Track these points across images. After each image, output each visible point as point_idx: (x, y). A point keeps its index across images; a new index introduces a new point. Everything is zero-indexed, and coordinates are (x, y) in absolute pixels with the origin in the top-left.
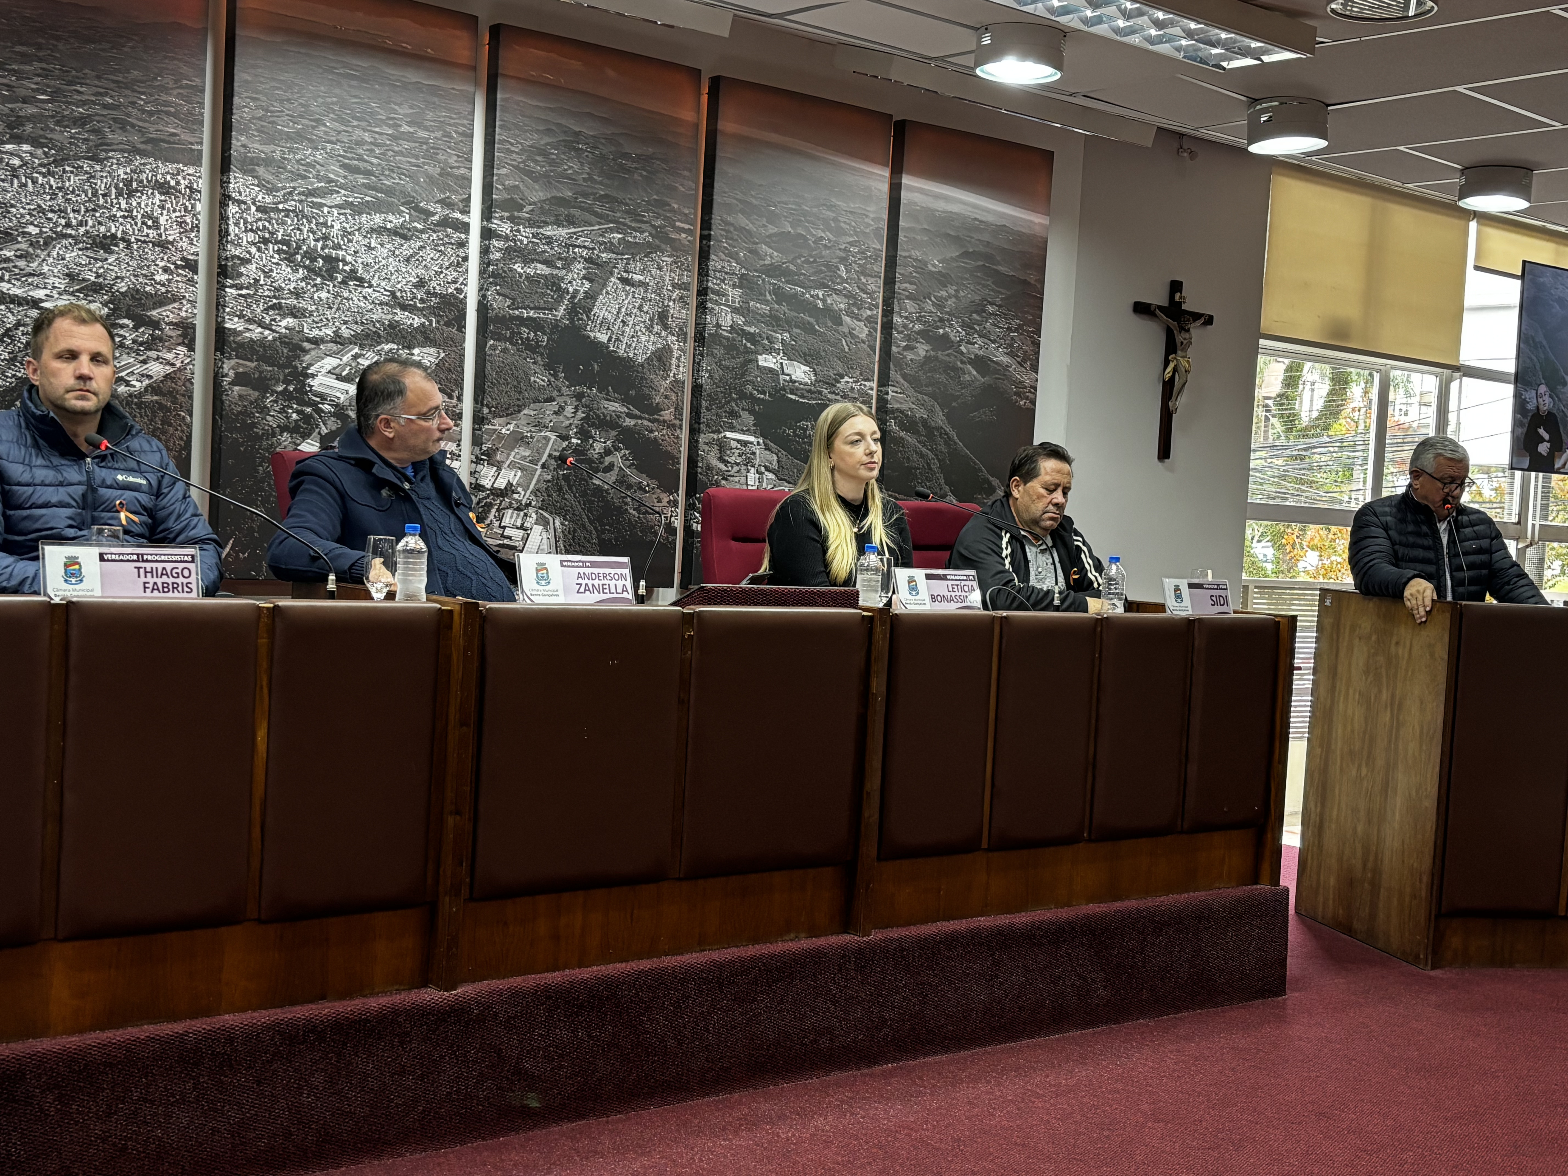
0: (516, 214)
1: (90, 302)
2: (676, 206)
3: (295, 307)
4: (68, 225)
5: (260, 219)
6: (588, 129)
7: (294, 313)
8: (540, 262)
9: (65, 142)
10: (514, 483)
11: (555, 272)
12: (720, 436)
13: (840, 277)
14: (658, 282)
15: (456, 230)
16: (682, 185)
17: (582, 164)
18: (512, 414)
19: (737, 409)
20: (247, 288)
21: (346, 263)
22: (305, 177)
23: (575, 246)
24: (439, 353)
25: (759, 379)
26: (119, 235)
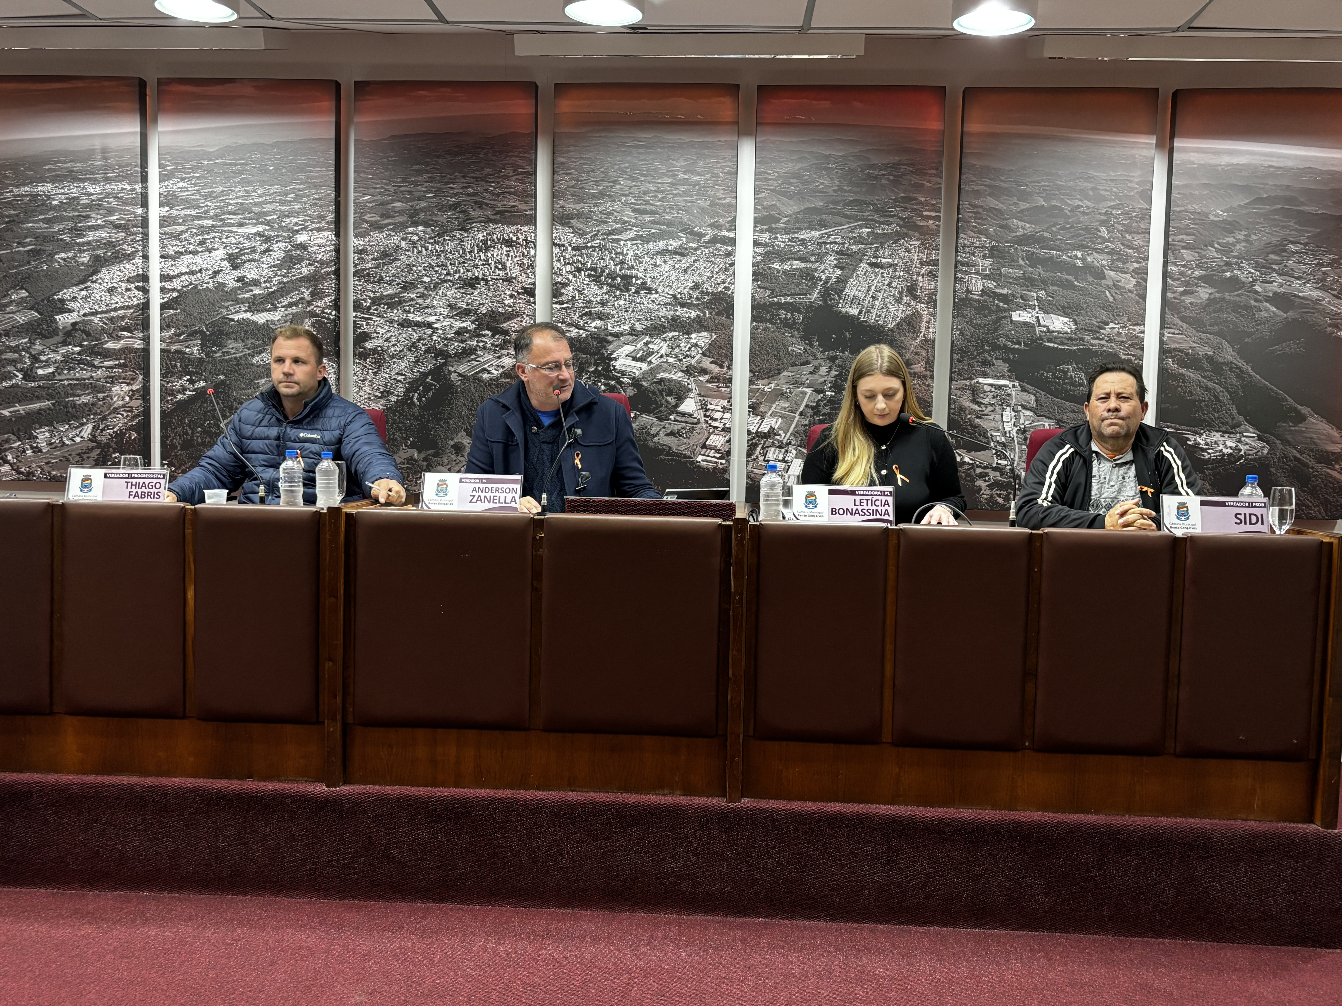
0: (773, 225)
1: (463, 321)
2: (923, 199)
3: (601, 312)
4: (448, 274)
5: (575, 255)
6: (837, 152)
7: (600, 317)
8: (796, 260)
9: (445, 221)
10: (776, 428)
11: (809, 265)
12: (972, 382)
13: (1100, 237)
14: (907, 263)
15: (724, 245)
16: (929, 182)
17: (832, 179)
18: (773, 376)
19: (990, 358)
20: (567, 303)
21: (637, 278)
22: (606, 222)
23: (826, 243)
24: (711, 335)
25: (1013, 332)
26: (480, 277)
